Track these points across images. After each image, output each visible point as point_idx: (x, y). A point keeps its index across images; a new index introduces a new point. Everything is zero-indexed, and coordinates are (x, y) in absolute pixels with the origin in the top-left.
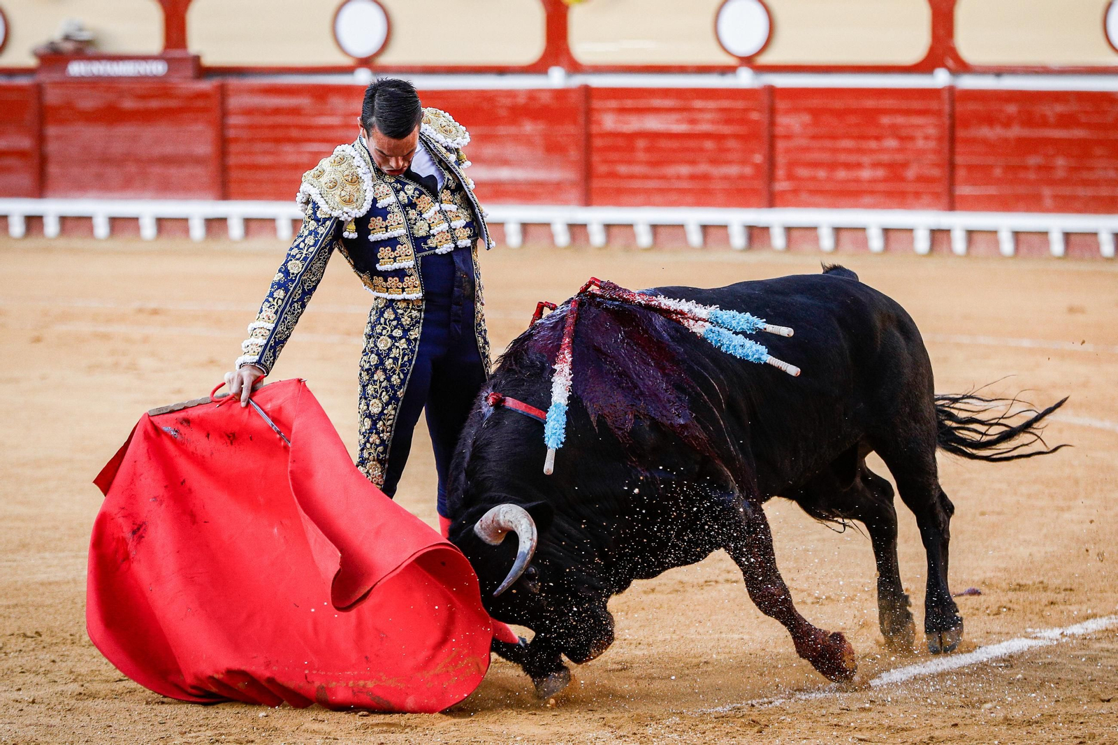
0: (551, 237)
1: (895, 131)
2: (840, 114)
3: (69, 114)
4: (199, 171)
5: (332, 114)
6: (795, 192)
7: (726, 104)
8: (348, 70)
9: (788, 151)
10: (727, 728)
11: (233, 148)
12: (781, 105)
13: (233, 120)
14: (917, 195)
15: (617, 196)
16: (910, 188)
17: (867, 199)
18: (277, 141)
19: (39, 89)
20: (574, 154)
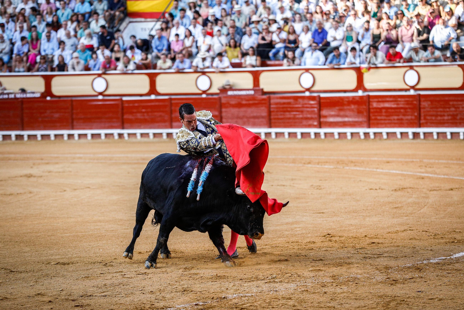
0: (360, 136)
1: (453, 106)
2: (439, 101)
3: (228, 105)
4: (263, 120)
5: (299, 104)
6: (426, 123)
7: (407, 99)
8: (303, 92)
9: (424, 112)
10: (411, 270)
11: (272, 114)
12: (422, 99)
13: (272, 106)
14: (460, 123)
15: (377, 125)
16: (458, 121)
17: (446, 125)
18: (284, 111)
19: (220, 99)
20: (365, 114)
